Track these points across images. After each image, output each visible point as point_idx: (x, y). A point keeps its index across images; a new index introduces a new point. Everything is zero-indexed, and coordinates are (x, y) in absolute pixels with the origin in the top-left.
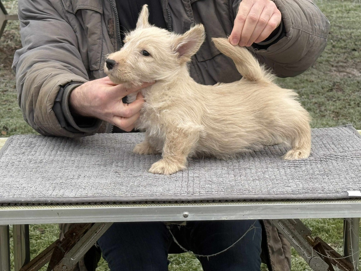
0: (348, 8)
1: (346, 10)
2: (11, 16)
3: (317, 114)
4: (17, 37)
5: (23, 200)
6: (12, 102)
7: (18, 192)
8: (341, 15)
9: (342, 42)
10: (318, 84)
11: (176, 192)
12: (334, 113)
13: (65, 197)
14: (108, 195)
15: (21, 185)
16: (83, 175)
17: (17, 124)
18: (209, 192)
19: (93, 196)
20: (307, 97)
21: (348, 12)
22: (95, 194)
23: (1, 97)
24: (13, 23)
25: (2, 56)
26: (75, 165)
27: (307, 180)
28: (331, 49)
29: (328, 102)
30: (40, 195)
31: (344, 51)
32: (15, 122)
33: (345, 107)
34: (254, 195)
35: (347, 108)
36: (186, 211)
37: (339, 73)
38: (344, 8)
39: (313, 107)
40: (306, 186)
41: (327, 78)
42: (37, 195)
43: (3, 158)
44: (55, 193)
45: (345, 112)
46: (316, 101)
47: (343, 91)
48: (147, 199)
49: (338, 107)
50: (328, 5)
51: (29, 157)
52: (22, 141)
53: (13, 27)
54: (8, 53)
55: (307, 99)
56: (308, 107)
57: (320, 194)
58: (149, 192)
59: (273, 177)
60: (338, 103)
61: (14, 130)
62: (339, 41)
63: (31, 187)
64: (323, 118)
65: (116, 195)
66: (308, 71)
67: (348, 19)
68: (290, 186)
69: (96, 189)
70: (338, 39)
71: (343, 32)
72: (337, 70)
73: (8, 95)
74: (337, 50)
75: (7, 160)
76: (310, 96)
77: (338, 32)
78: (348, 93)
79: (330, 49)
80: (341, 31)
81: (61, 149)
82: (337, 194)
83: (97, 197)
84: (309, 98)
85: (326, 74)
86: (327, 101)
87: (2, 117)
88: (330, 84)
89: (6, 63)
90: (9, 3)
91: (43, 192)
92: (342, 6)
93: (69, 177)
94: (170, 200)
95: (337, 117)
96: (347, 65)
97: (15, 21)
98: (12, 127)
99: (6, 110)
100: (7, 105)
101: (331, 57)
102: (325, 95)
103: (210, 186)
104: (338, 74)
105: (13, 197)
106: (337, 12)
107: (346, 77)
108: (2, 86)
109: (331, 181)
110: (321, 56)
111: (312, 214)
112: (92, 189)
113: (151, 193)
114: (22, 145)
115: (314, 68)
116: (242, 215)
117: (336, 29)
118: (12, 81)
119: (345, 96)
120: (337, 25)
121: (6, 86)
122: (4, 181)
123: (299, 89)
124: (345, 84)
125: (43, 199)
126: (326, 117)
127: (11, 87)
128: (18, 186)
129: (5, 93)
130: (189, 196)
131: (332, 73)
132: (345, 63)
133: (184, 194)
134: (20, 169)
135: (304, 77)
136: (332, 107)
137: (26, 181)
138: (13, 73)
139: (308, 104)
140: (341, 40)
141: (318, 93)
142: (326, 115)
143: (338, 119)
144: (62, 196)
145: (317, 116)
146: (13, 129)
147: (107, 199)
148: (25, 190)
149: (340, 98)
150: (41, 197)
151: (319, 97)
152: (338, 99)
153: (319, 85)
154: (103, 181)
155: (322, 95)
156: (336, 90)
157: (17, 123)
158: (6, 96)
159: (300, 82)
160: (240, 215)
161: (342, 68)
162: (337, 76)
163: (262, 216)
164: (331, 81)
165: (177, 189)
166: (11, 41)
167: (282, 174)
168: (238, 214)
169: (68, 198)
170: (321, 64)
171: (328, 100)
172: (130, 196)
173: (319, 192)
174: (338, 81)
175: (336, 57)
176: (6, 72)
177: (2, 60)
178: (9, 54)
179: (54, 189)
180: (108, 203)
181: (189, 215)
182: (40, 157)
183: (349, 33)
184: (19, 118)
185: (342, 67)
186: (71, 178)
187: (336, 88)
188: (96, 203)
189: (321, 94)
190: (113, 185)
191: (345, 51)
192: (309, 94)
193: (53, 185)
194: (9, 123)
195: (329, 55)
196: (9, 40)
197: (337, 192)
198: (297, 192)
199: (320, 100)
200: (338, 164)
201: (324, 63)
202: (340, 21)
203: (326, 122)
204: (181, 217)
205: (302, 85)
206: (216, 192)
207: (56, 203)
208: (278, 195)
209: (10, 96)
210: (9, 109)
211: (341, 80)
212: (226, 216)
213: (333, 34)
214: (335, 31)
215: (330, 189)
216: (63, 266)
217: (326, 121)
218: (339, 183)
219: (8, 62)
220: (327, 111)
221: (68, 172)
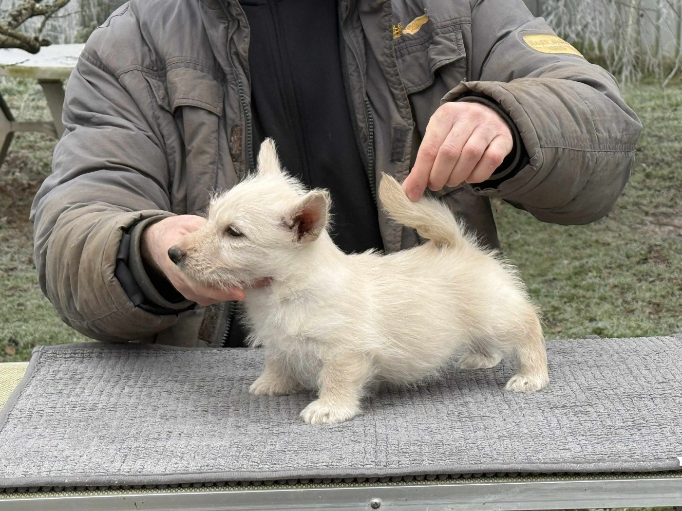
0: (674, 101)
1: (671, 106)
2: (21, 124)
3: (618, 306)
4: (33, 163)
5: (66, 481)
6: (25, 291)
7: (57, 466)
8: (661, 115)
9: (665, 166)
10: (618, 250)
11: (354, 462)
12: (651, 306)
13: (146, 474)
14: (226, 468)
15: (61, 452)
16: (176, 433)
17: (35, 333)
18: (417, 462)
19: (198, 471)
20: (599, 275)
21: (674, 108)
22: (203, 468)
23: (4, 281)
24: (24, 137)
25: (4, 202)
26: (159, 414)
27: (601, 436)
28: (644, 181)
29: (639, 285)
30: (98, 471)
31: (668, 184)
32: (31, 330)
33: (673, 294)
34: (502, 464)
35: (676, 296)
36: (376, 496)
37: (660, 228)
38: (666, 101)
39: (611, 293)
40: (599, 448)
41: (636, 238)
42: (93, 471)
43: (22, 401)
44: (125, 468)
45: (673, 304)
46: (616, 283)
47: (668, 263)
48: (300, 475)
49: (659, 294)
50: (636, 96)
51: (70, 400)
52: (57, 369)
53: (24, 144)
54: (15, 195)
55: (598, 278)
56: (600, 294)
57: (627, 462)
58: (305, 462)
59: (538, 432)
60: (659, 287)
61: (30, 346)
62: (658, 164)
63: (81, 456)
64: (630, 315)
65: (241, 468)
66: (599, 223)
67: (676, 122)
68: (569, 449)
69: (204, 458)
70: (657, 161)
71: (665, 147)
72: (655, 222)
73: (16, 277)
74: (654, 182)
75: (29, 406)
76: (604, 271)
77: (656, 147)
78: (677, 265)
79: (640, 180)
80: (662, 144)
81: (131, 383)
82: (659, 463)
83: (205, 473)
84: (602, 276)
85: (634, 230)
86: (637, 282)
87: (7, 320)
88: (642, 249)
89: (12, 215)
90: (16, 97)
91: (104, 466)
92: (663, 97)
93: (151, 436)
94: (344, 476)
95: (657, 312)
96: (674, 212)
97: (28, 134)
98: (26, 339)
99: (14, 306)
100: (15, 297)
101: (644, 196)
102: (633, 271)
103: (419, 450)
104: (657, 229)
105: (48, 476)
106: (653, 109)
107: (673, 235)
108: (5, 259)
109: (647, 438)
110: (624, 195)
111: (613, 499)
112: (196, 457)
113: (307, 464)
114: (57, 377)
115: (611, 218)
116: (481, 503)
117: (653, 142)
118: (24, 250)
119: (672, 272)
120: (654, 133)
121: (12, 260)
122: (28, 445)
123: (582, 258)
124: (670, 248)
125: (104, 479)
126: (637, 312)
127: (23, 262)
128: (55, 454)
129: (10, 273)
130: (380, 469)
131: (646, 228)
132: (671, 207)
133: (369, 466)
134: (56, 423)
135: (591, 236)
136: (648, 295)
137: (70, 445)
138: (25, 235)
139: (599, 288)
140: (661, 164)
141: (620, 266)
142: (636, 309)
143: (660, 318)
144: (140, 472)
145: (618, 312)
146: (28, 343)
147: (225, 476)
148: (69, 462)
149: (661, 277)
150: (100, 474)
151: (621, 275)
152: (658, 279)
153: (622, 252)
154: (216, 443)
155: (628, 271)
156: (655, 260)
157: (36, 331)
158: (13, 279)
159: (584, 245)
160: (478, 503)
161: (666, 218)
162: (656, 233)
163: (519, 503)
164: (644, 243)
165: (356, 456)
166: (20, 172)
167: (552, 425)
168: (473, 501)
169: (151, 475)
170: (624, 211)
171: (640, 280)
172: (267, 470)
173: (624, 458)
174: (658, 243)
175: (652, 196)
176: (11, 232)
177: (3, 209)
178: (18, 197)
179: (124, 460)
180: (226, 484)
181: (382, 504)
182: (91, 398)
183: (678, 150)
184: (38, 322)
185: (666, 215)
186: (155, 437)
187: (655, 257)
188: (204, 485)
189: (624, 268)
190: (236, 449)
191: (671, 184)
192: (602, 268)
193: (122, 451)
194: (21, 332)
195: (640, 193)
196: (18, 170)
197: (658, 458)
198: (584, 460)
199: (622, 280)
200: (656, 405)
201: (629, 207)
202: (659, 125)
203: (635, 324)
204: (367, 508)
205: (588, 251)
206: (430, 462)
207: (129, 485)
208: (546, 465)
209: (21, 279)
210: (19, 305)
211: (664, 240)
212: (452, 505)
213: (646, 152)
214: (649, 146)
215: (644, 454)
217: (636, 320)
218: (661, 443)
219: (16, 213)
220: (637, 302)
221: (148, 426)
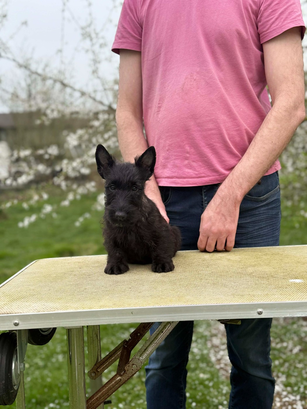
36: (260, 308)
181: (263, 312)
204: (255, 314)
212: (302, 313)
216: (133, 364)
